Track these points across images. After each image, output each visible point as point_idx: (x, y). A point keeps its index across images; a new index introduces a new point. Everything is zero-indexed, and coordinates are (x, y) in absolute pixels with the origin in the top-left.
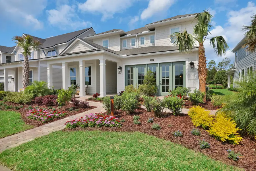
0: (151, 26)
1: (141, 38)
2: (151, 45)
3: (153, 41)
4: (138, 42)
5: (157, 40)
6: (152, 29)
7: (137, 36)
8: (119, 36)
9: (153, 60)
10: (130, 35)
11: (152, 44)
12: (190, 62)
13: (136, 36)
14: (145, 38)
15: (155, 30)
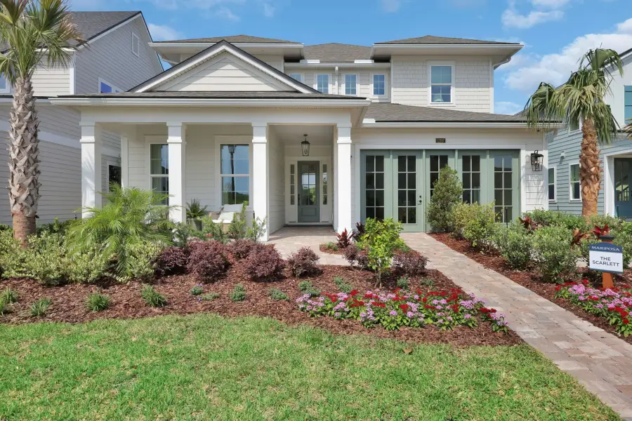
0: (383, 49)
1: (347, 78)
2: (375, 98)
3: (379, 90)
4: (339, 85)
5: (396, 89)
6: (381, 59)
7: (340, 69)
8: (283, 60)
9: (443, 141)
10: (316, 62)
11: (377, 97)
12: (529, 153)
13: (337, 68)
14: (358, 78)
15: (392, 60)
